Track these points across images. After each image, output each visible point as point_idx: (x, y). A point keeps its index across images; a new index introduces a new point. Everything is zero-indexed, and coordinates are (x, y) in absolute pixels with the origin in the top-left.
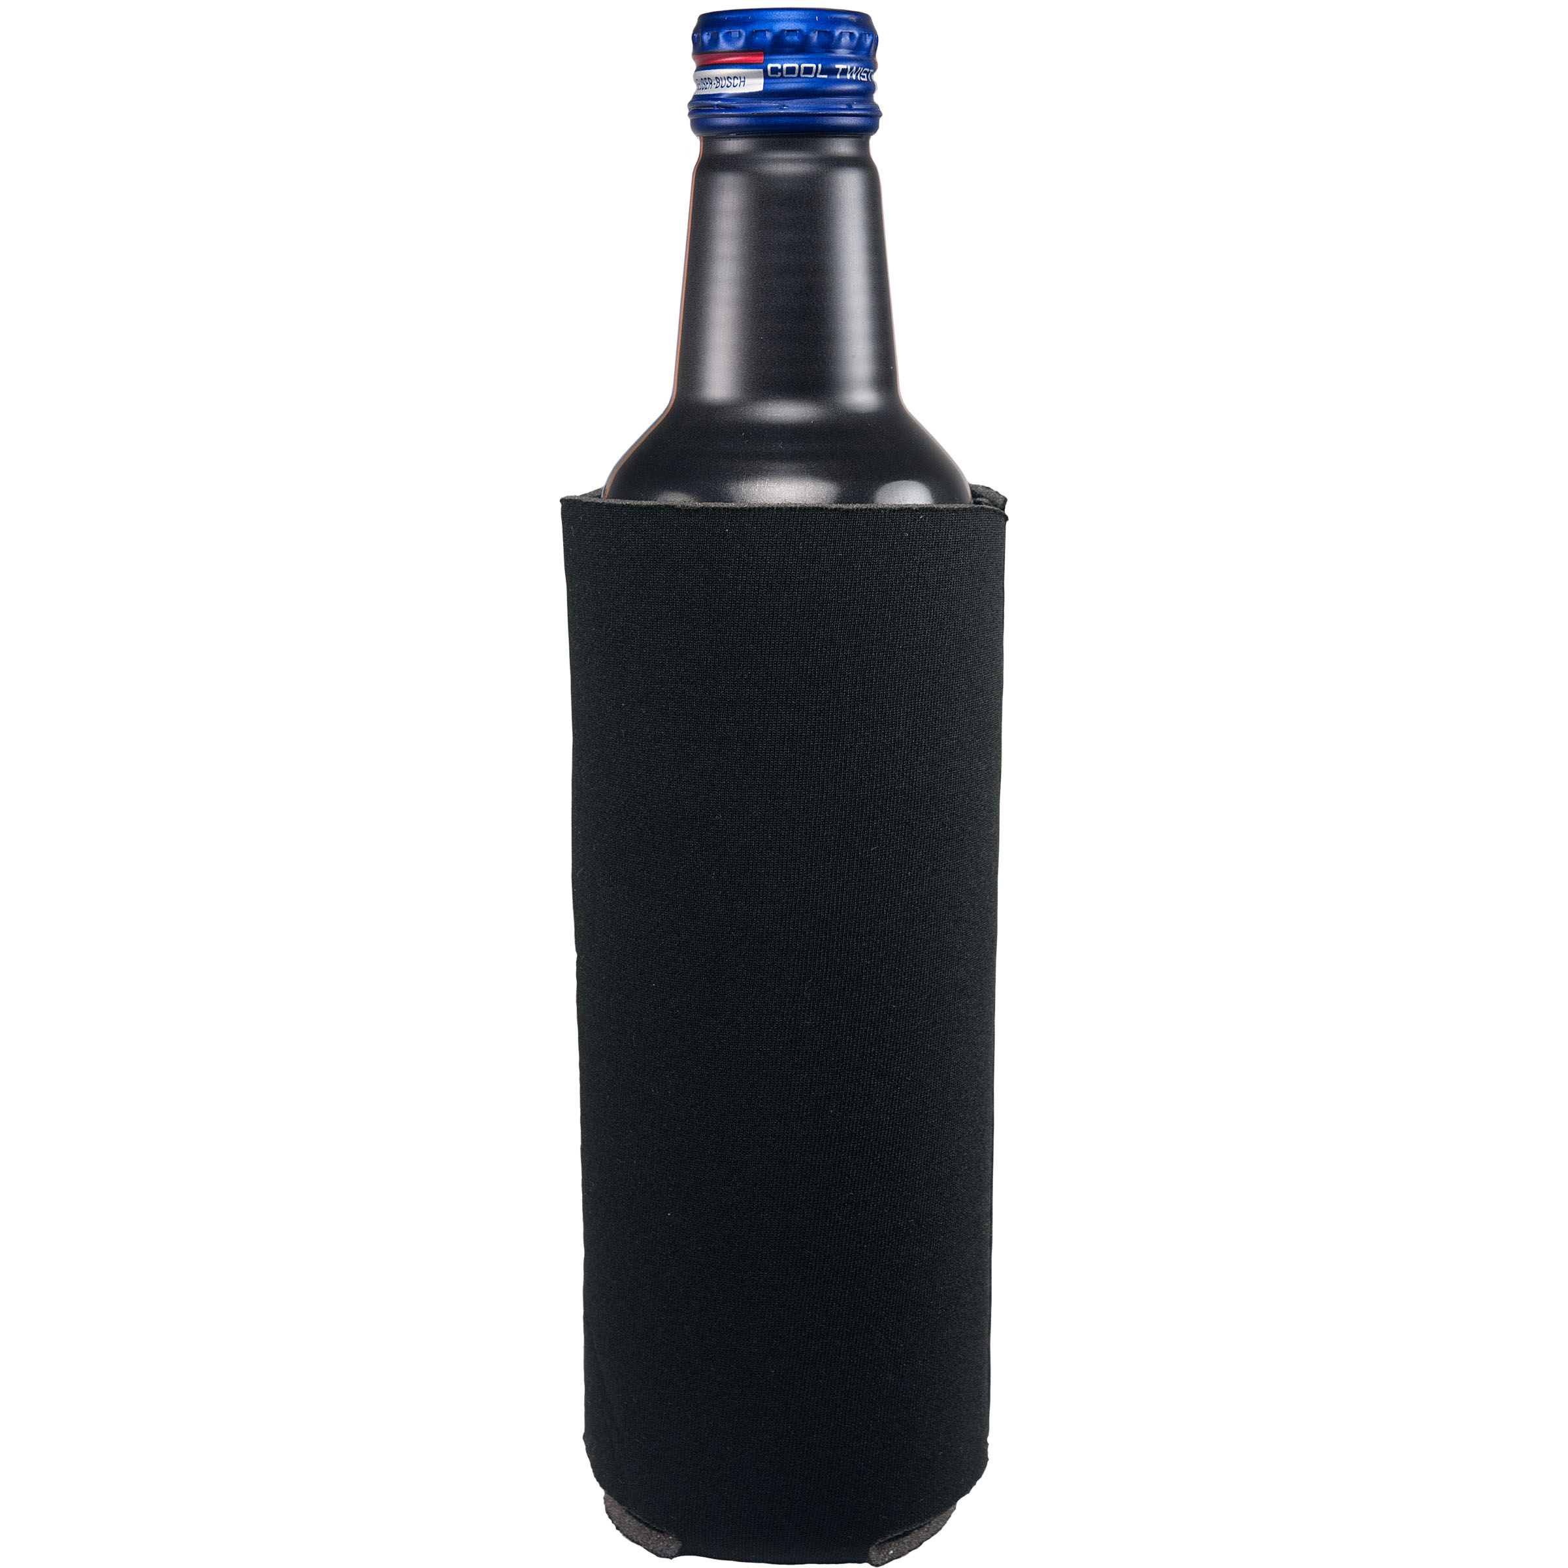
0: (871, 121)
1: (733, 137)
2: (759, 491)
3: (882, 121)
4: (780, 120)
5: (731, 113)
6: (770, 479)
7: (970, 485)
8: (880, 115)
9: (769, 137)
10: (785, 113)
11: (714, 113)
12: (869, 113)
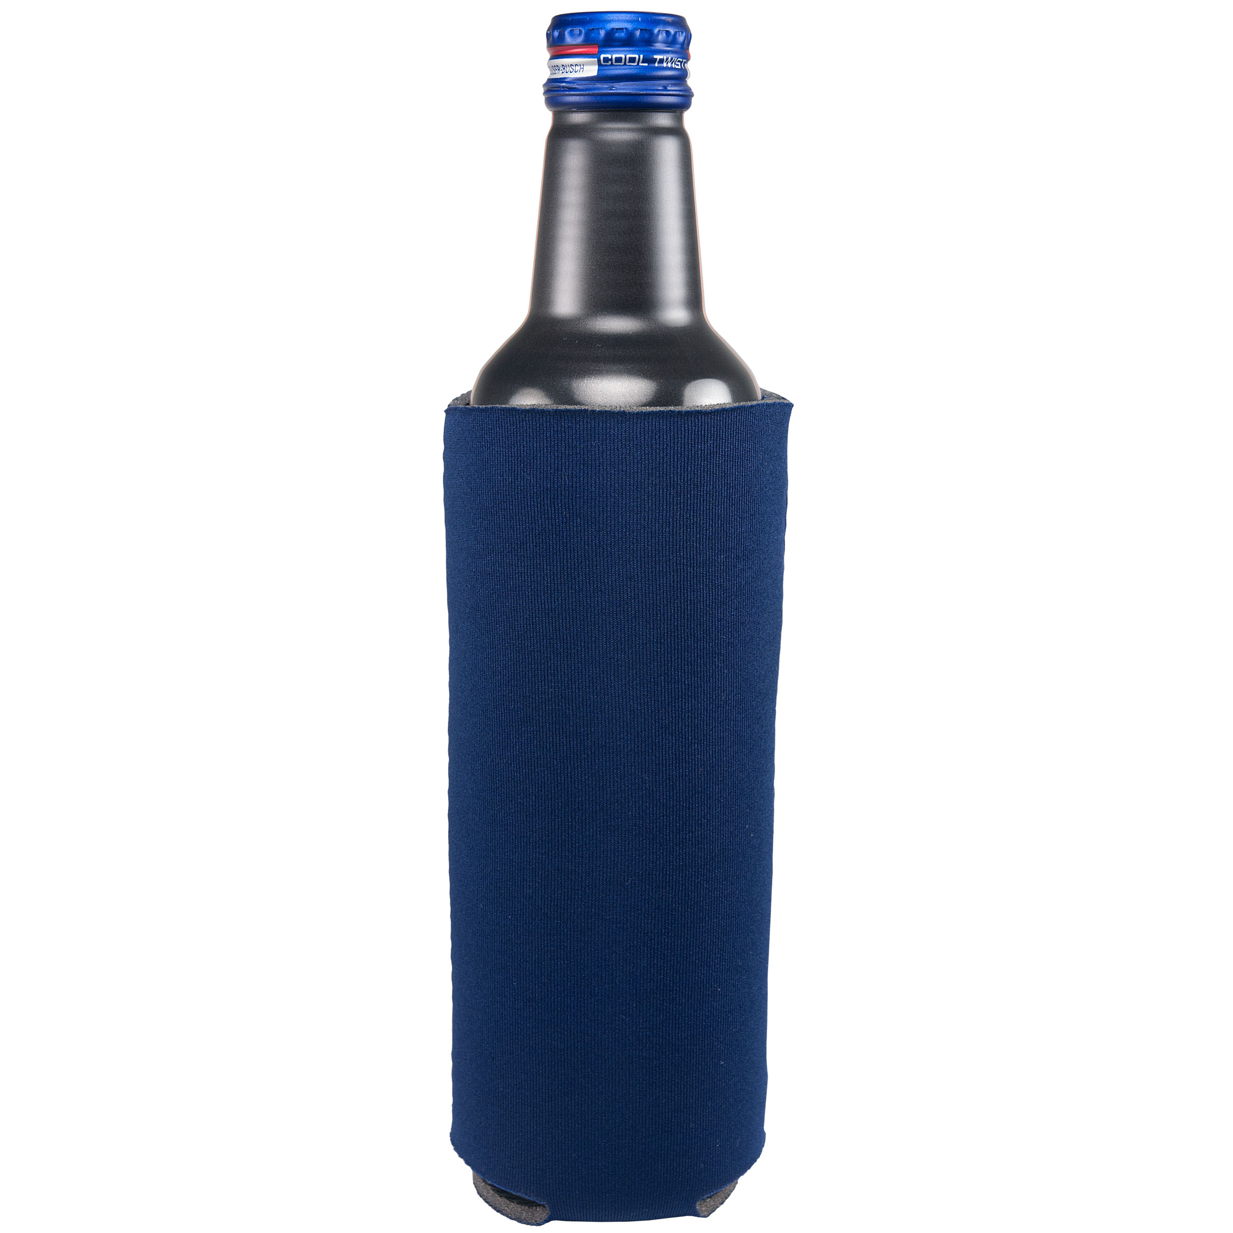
0: (684, 101)
1: (575, 112)
2: (586, 386)
3: (694, 100)
4: (610, 99)
5: (572, 93)
6: (595, 377)
7: (761, 389)
8: (692, 95)
9: (602, 111)
10: (613, 93)
11: (560, 93)
12: (681, 93)
